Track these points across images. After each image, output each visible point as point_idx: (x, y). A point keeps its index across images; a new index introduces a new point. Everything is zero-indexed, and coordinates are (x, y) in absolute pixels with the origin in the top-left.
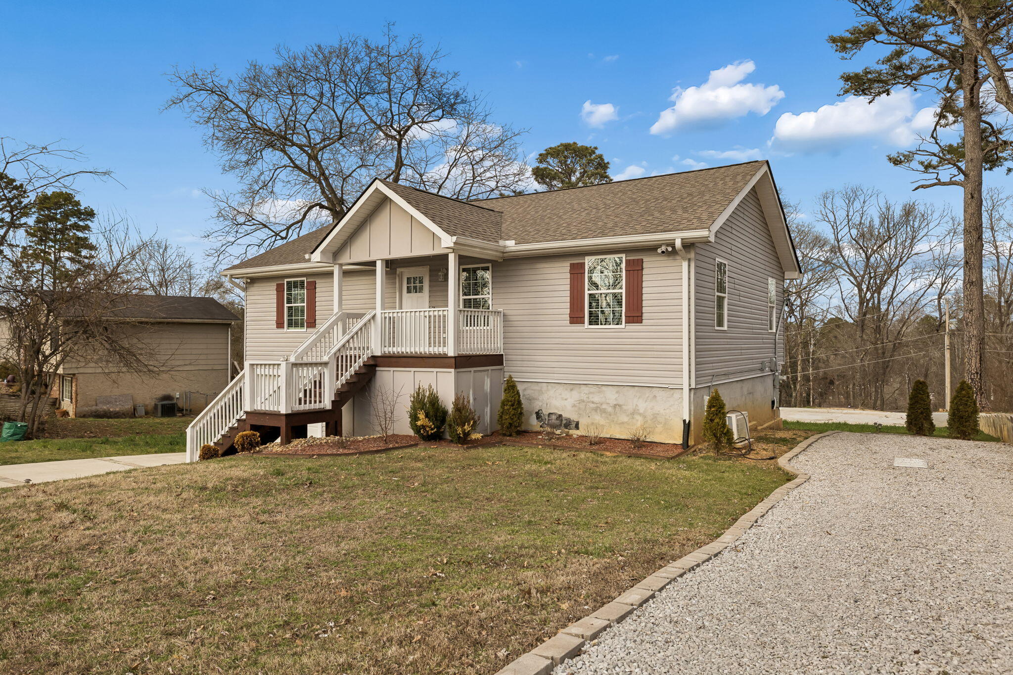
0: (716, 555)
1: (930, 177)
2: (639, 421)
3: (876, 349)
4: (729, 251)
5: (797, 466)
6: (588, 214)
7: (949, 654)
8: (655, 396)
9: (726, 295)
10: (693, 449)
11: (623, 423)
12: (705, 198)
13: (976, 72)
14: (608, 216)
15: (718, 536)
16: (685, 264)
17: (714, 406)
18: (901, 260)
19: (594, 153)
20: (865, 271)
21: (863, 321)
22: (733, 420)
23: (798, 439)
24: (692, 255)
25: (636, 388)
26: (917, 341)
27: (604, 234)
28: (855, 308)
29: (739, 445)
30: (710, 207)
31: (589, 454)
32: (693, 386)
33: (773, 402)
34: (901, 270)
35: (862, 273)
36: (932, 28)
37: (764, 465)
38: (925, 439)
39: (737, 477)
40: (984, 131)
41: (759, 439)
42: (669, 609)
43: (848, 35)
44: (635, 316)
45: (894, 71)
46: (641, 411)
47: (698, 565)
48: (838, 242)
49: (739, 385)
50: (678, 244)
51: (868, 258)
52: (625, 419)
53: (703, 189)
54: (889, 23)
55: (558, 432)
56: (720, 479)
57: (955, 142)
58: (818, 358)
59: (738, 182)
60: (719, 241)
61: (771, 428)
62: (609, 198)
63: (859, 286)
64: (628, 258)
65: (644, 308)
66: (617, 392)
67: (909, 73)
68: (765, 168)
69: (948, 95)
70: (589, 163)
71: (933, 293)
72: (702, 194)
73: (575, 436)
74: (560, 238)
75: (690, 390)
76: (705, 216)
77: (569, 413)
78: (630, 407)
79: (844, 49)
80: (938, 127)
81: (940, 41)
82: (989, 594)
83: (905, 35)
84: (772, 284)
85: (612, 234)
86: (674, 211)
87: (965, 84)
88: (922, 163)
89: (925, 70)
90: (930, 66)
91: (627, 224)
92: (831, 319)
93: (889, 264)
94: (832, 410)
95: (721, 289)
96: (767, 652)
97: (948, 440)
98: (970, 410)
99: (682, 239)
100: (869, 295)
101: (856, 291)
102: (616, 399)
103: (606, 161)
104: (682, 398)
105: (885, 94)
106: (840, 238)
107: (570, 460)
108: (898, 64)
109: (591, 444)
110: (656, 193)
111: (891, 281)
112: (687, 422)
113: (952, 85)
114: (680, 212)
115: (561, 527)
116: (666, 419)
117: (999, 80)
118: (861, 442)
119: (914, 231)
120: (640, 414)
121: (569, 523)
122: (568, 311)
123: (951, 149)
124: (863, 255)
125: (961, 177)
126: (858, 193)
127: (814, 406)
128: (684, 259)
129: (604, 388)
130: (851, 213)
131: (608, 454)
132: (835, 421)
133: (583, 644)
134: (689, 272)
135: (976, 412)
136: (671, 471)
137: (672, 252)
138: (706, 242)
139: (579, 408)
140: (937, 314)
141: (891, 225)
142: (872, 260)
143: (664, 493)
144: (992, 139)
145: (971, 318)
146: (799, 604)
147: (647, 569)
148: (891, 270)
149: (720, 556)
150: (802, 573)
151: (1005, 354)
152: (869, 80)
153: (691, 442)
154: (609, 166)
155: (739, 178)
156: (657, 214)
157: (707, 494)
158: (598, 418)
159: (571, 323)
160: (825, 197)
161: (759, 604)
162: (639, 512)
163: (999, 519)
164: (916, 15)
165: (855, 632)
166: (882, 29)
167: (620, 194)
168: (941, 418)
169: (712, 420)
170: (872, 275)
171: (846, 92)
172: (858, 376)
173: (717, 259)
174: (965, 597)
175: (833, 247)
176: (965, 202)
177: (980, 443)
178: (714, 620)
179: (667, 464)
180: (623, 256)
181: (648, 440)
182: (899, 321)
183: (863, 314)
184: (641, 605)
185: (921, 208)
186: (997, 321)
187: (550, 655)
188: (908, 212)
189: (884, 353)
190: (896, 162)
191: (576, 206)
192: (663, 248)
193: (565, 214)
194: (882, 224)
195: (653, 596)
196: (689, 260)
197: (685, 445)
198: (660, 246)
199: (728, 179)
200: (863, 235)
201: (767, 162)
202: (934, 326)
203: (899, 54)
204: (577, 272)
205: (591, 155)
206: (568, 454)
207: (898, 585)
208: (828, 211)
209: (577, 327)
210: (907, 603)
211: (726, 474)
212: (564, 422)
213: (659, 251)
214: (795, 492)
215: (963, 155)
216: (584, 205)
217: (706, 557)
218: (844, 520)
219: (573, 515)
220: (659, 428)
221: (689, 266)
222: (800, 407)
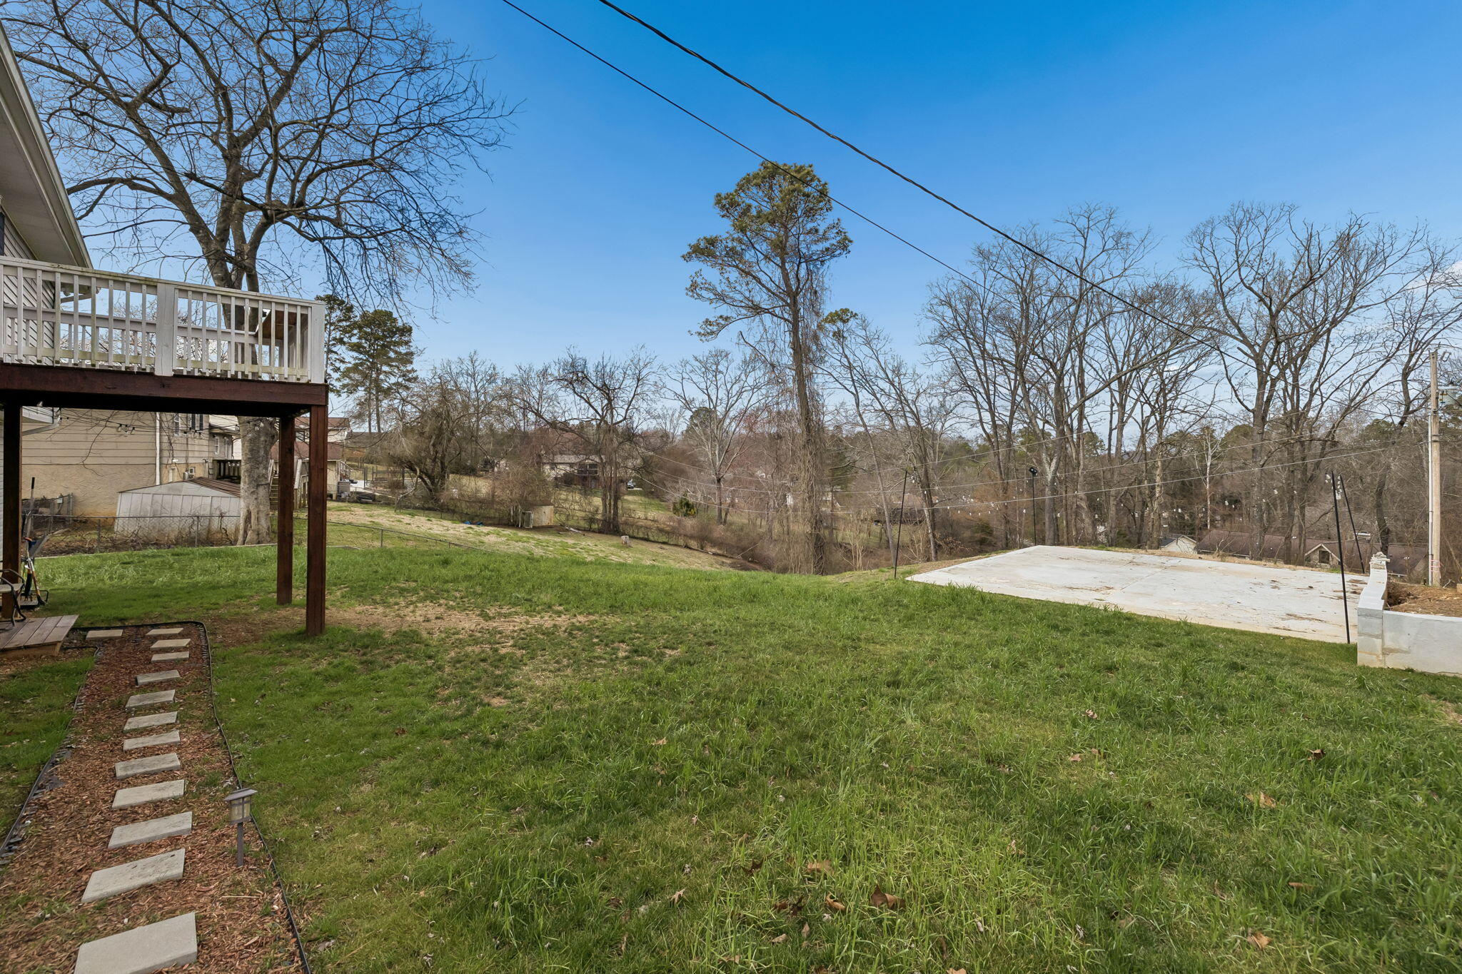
21: (1265, 413)
48: (1223, 297)
51: (1275, 316)
63: (1258, 359)
100: (1275, 371)
101: (1252, 365)
106: (1225, 289)
130: (1243, 250)
208: (1205, 251)
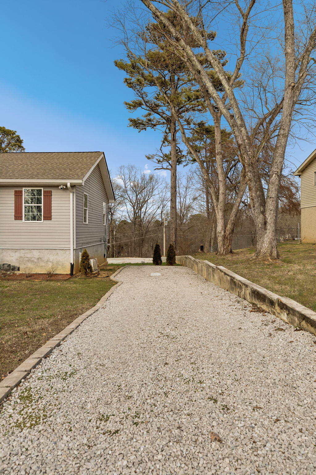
0: (97, 311)
1: (159, 166)
2: (50, 265)
3: (140, 233)
4: (88, 190)
5: (117, 279)
6: (22, 167)
7: (176, 324)
8: (58, 253)
9: (88, 209)
10: (75, 276)
11: (42, 266)
12: (79, 166)
13: (175, 128)
14: (33, 169)
15: (94, 306)
16: (71, 194)
17: (85, 256)
18: (148, 197)
19: (15, 134)
20: (136, 201)
21: (135, 222)
22: (92, 262)
23: (116, 269)
24: (74, 190)
25: (49, 250)
26: (153, 230)
27: (32, 178)
28: (132, 216)
29: (94, 272)
30: (81, 170)
31: (27, 282)
32: (75, 248)
33: (105, 255)
34: (149, 201)
35: (135, 201)
36: (161, 107)
37: (105, 280)
38: (159, 266)
39: (95, 285)
40: (177, 150)
41: (101, 270)
42: (87, 328)
43: (131, 103)
44: (48, 217)
45: (148, 121)
46: (51, 260)
47: (92, 314)
48: (126, 188)
49: (92, 248)
50: (69, 185)
51: (137, 196)
52: (44, 264)
53: (78, 161)
54: (146, 102)
55: (9, 273)
56: (89, 286)
57: (168, 153)
58: (117, 237)
59: (92, 160)
60: (86, 186)
61: (104, 266)
62: (32, 160)
63: (133, 207)
64: (44, 190)
65: (52, 213)
66: (39, 252)
67: (153, 123)
68: (103, 155)
69: (166, 134)
70: (12, 139)
71: (159, 211)
72: (77, 164)
73: (18, 274)
74: (9, 178)
75: (74, 250)
76: (80, 174)
77: (14, 263)
78: (45, 259)
79: (130, 108)
80: (162, 146)
81: (164, 113)
82: (184, 308)
83: (152, 108)
84: (104, 204)
85: (37, 178)
86: (65, 170)
87: (171, 131)
88: (157, 160)
89: (159, 123)
90: (160, 122)
91: (44, 174)
92: (123, 221)
93: (144, 199)
94: (125, 258)
95: (86, 206)
96: (125, 333)
97: (166, 266)
98: (173, 254)
99: (70, 183)
100: (137, 211)
101: (133, 209)
102: (39, 255)
103: (21, 139)
104: (70, 254)
105: (144, 130)
106: (126, 186)
107: (18, 284)
108: (149, 119)
109: (27, 277)
110: (56, 161)
111: (145, 205)
112: (72, 264)
113: (167, 131)
114: (68, 171)
115: (25, 311)
116: (63, 263)
117: (183, 134)
118: (139, 269)
119: (153, 186)
120: (51, 262)
121: (27, 309)
122: (14, 214)
123: (166, 156)
124: (135, 194)
125: (170, 167)
126: (133, 168)
127: (115, 257)
128: (71, 192)
129: (32, 250)
130: (131, 176)
131: (36, 280)
132: (126, 263)
133: (60, 342)
134: (73, 198)
135: (175, 255)
136: (67, 285)
137: (65, 188)
138: (80, 185)
139: (20, 261)
140: (160, 219)
141: (145, 183)
142: (138, 196)
143: (67, 294)
144: (180, 154)
145: (173, 221)
146: (131, 319)
147: (72, 319)
148: (145, 202)
149: (98, 311)
150: (128, 311)
151: (182, 235)
152: (139, 123)
153: (74, 273)
154: (23, 141)
155: (93, 158)
156: (57, 171)
157: (85, 292)
158: (30, 265)
159: (15, 220)
160: (121, 168)
161: (118, 321)
162: (58, 301)
163: (184, 289)
164: (155, 100)
165: (150, 323)
166: (144, 103)
167: (38, 159)
168: (164, 259)
169: (84, 262)
170: (138, 203)
171: (131, 126)
172: (133, 244)
173: (84, 193)
174: (178, 310)
175: (124, 190)
176: (171, 177)
177: (177, 267)
178: (104, 328)
179: (65, 283)
180: (42, 189)
181: (55, 273)
182: (148, 222)
183: (135, 218)
184: (76, 328)
185: (156, 177)
186: (180, 222)
187: (50, 347)
188: (151, 178)
189: (142, 235)
190: (149, 158)
191: (15, 162)
192: (62, 187)
193: (10, 165)
194: (142, 182)
195: (80, 325)
196: (73, 193)
197: (72, 274)
198: (60, 185)
199: (88, 158)
200: (135, 186)
201: (103, 153)
202: (159, 224)
203: (150, 114)
204: (18, 195)
205: (13, 134)
206: (16, 282)
207: (159, 310)
208: (122, 175)
209: (18, 222)
210: (163, 314)
211: (91, 284)
212: (12, 268)
213: (60, 188)
214: (119, 288)
215: (170, 158)
216: (20, 162)
217: (94, 311)
218: (138, 294)
219: (29, 306)
220: (60, 267)
221: (73, 195)
222: (111, 257)
